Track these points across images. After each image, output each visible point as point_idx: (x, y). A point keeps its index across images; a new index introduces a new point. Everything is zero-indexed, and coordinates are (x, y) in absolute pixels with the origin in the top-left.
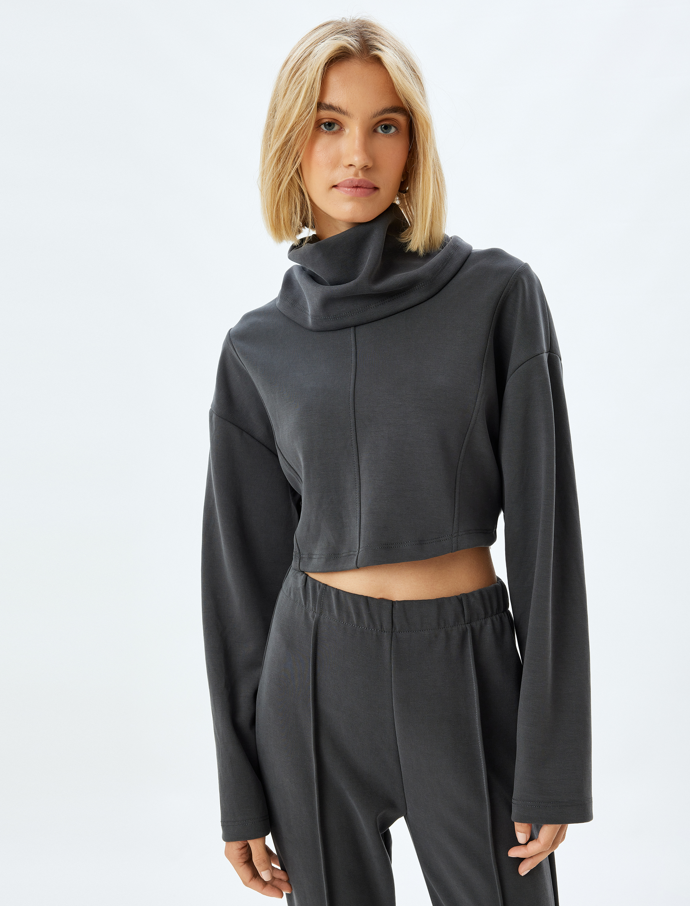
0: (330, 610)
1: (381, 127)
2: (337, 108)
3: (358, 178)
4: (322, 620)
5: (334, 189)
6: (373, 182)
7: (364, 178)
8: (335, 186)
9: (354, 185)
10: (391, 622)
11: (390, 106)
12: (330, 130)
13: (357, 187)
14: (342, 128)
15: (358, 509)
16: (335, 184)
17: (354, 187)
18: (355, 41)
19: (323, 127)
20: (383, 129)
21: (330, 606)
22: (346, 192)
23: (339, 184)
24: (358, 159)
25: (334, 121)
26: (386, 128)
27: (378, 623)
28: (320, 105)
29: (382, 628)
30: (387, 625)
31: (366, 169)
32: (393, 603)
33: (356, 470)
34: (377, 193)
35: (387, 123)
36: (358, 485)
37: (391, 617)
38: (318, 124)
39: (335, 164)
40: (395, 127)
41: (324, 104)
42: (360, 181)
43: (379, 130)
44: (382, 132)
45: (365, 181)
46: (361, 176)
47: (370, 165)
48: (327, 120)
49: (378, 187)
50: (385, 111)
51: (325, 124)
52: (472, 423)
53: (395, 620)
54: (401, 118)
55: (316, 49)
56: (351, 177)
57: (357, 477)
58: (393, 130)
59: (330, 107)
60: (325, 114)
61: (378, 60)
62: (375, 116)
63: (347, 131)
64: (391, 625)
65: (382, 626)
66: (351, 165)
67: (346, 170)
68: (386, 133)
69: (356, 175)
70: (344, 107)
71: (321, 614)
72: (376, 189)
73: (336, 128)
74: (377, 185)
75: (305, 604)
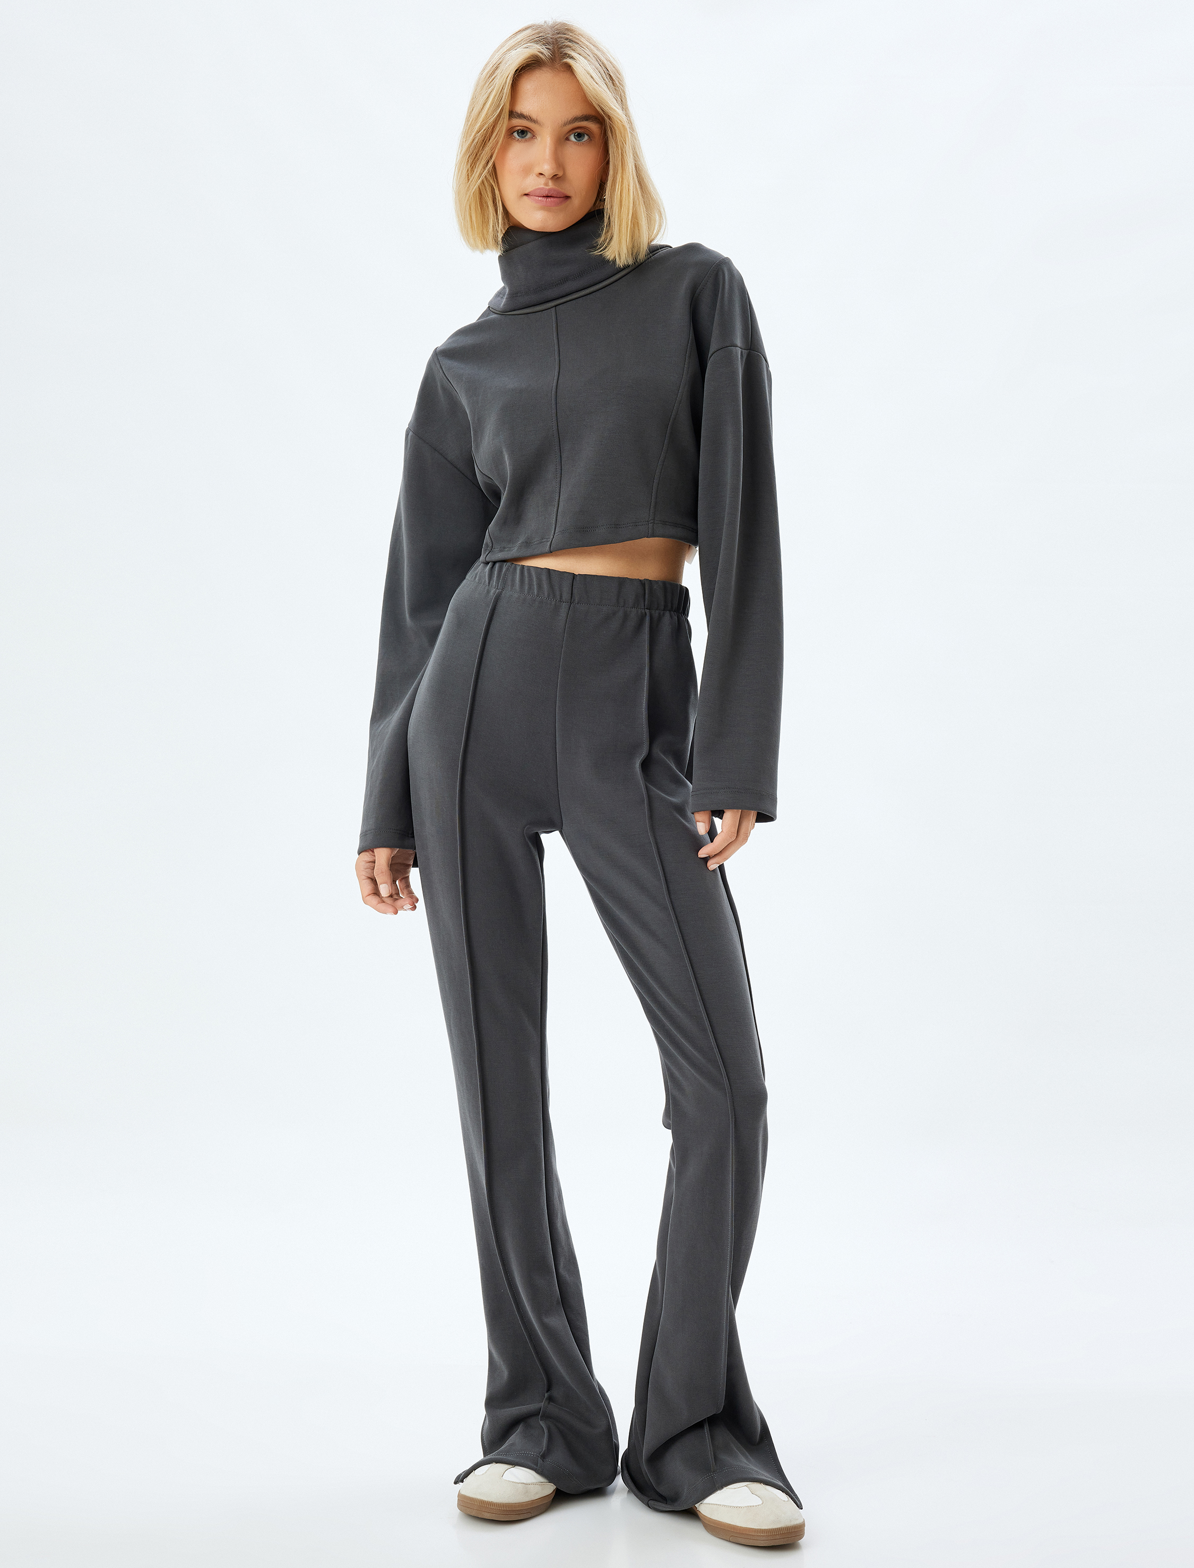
0: (513, 585)
1: (574, 135)
2: (527, 117)
3: (547, 188)
4: (503, 595)
5: (525, 197)
6: (563, 191)
7: (554, 187)
8: (526, 195)
9: (544, 195)
10: (570, 592)
11: (581, 115)
12: (523, 137)
13: (547, 197)
14: (534, 136)
15: (557, 498)
16: (526, 192)
17: (544, 196)
18: (546, 49)
19: (515, 134)
20: (576, 137)
21: (513, 581)
22: (537, 202)
23: (530, 192)
24: (547, 168)
25: (526, 129)
26: (579, 136)
27: (558, 593)
28: (512, 114)
29: (561, 599)
30: (566, 596)
31: (555, 178)
32: (574, 576)
33: (557, 460)
34: (568, 201)
35: (579, 131)
36: (559, 475)
37: (570, 589)
38: (510, 132)
39: (527, 170)
40: (587, 135)
41: (516, 112)
42: (550, 190)
43: (572, 138)
44: (575, 140)
45: (554, 190)
46: (551, 185)
47: (560, 174)
48: (519, 128)
49: (569, 195)
50: (576, 119)
51: (518, 131)
52: (674, 413)
53: (575, 591)
54: (593, 126)
55: (507, 57)
56: (542, 186)
57: (559, 467)
58: (586, 138)
59: (522, 116)
60: (517, 122)
61: (569, 68)
62: (565, 124)
63: (539, 138)
64: (570, 595)
65: (561, 597)
66: (542, 174)
67: (537, 178)
68: (579, 141)
69: (546, 184)
70: (534, 116)
71: (503, 589)
72: (567, 197)
73: (529, 135)
74: (569, 194)
75: (489, 583)
